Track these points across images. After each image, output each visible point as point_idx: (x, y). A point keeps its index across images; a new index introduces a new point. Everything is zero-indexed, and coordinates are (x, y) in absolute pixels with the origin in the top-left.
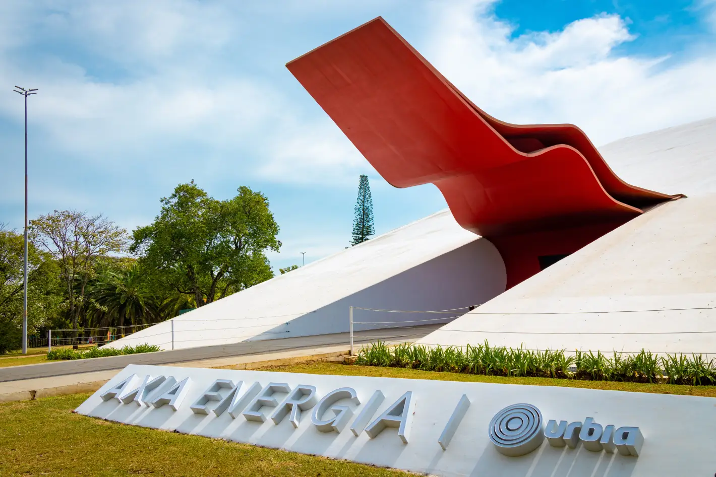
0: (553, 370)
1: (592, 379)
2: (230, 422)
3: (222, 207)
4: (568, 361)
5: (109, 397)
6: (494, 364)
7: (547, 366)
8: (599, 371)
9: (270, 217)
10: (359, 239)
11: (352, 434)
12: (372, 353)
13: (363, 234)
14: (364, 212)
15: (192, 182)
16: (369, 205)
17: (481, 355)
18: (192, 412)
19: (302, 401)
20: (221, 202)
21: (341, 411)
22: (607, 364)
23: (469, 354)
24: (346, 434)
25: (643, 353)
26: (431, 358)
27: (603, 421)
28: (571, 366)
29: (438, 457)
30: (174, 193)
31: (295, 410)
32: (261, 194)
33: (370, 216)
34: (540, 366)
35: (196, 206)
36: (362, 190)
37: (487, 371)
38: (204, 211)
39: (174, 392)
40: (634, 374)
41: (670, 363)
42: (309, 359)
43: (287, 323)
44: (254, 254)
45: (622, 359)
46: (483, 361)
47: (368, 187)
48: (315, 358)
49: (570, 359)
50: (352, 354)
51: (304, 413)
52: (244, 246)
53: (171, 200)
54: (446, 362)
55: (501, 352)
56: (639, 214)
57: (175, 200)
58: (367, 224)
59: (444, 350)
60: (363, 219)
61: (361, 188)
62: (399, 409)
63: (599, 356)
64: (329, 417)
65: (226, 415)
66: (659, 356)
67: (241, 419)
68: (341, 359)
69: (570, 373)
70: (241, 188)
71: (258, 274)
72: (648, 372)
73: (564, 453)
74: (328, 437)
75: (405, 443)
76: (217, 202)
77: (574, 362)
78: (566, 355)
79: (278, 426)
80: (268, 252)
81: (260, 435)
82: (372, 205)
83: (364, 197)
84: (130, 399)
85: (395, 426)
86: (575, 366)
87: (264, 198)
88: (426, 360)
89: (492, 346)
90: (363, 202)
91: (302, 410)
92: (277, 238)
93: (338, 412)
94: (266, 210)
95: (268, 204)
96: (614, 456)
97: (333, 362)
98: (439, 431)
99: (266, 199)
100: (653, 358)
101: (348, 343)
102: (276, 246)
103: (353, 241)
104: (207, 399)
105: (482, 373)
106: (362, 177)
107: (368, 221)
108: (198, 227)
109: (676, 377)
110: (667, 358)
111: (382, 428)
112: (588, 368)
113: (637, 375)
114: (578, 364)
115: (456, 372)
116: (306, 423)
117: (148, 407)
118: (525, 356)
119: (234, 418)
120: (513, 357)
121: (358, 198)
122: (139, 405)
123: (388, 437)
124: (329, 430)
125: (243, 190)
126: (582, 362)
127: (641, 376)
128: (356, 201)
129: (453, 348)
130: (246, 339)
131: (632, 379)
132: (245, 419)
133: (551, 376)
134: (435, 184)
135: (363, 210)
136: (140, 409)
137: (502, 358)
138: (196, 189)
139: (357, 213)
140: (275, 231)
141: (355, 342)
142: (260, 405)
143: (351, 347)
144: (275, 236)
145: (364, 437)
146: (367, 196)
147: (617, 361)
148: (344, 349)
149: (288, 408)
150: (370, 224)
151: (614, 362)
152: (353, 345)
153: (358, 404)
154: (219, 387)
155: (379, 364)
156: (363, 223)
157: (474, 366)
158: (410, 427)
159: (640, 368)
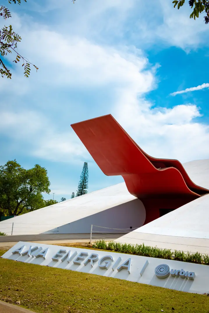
0: (167, 256)
1: (180, 260)
2: (67, 264)
3: (27, 172)
4: (172, 254)
5: (15, 253)
6: (146, 252)
7: (164, 254)
8: (182, 258)
9: (47, 178)
10: (81, 190)
11: (112, 270)
12: (99, 244)
13: (83, 188)
14: (84, 178)
15: (15, 160)
16: (87, 175)
17: (141, 248)
18: (52, 260)
19: (94, 259)
20: (27, 170)
21: (108, 263)
22: (185, 256)
23: (137, 248)
24: (110, 270)
25: (197, 253)
26: (122, 248)
27: (186, 270)
28: (173, 256)
29: (140, 278)
30: (6, 164)
31: (92, 261)
32: (44, 168)
33: (87, 181)
34: (162, 254)
35: (16, 171)
36: (84, 169)
37: (143, 254)
38: (19, 173)
39: (44, 252)
40: (194, 260)
41: (206, 257)
42: (75, 244)
43: (58, 228)
44: (38, 194)
45: (190, 255)
46: (142, 250)
47: (87, 168)
48: (77, 244)
49: (173, 253)
50: (91, 243)
51: (94, 263)
52: (33, 190)
53: (4, 167)
54: (128, 250)
55: (148, 248)
56: (199, 197)
57: (6, 167)
58: (85, 184)
59: (127, 245)
60: (84, 181)
61: (84, 168)
62: (127, 263)
63: (183, 253)
64: (104, 264)
65: (66, 261)
66: (202, 255)
67: (72, 263)
68: (86, 245)
69: (172, 258)
70: (36, 165)
71: (39, 203)
72: (198, 260)
73: (175, 279)
74: (103, 271)
75: (129, 273)
76: (25, 170)
77: (174, 254)
78: (171, 251)
79: (86, 266)
80: (44, 194)
81: (80, 269)
82: (88, 176)
83: (85, 172)
84: (26, 254)
85: (126, 268)
86: (174, 256)
87: (45, 170)
88: (120, 248)
89: (145, 246)
90: (85, 174)
91: (94, 261)
92: (49, 188)
93: (107, 263)
94: (46, 175)
95: (46, 173)
96: (188, 280)
97: (84, 246)
98: (140, 270)
99: (46, 171)
100: (200, 255)
101: (89, 238)
102: (48, 191)
103: (78, 190)
104: (57, 256)
105: (141, 255)
106: (85, 163)
107: (86, 183)
108: (16, 180)
109: (207, 263)
110: (205, 256)
111: (122, 269)
112: (179, 257)
113: (195, 261)
114: (175, 255)
115: (132, 254)
116: (96, 265)
117: (33, 257)
118: (157, 250)
119: (69, 263)
120: (153, 250)
121: (82, 172)
122: (29, 256)
123: (124, 272)
124: (104, 268)
125: (37, 166)
126: (177, 254)
127: (196, 261)
128: (81, 173)
129: (130, 245)
130: (41, 233)
131: (193, 262)
132: (73, 263)
133: (166, 258)
134: (122, 176)
135: (84, 177)
136: (30, 258)
137: (149, 250)
138: (16, 164)
139: (81, 179)
140: (48, 185)
141: (93, 238)
142: (78, 259)
143: (91, 241)
144: (48, 187)
145: (116, 271)
146: (86, 172)
147: (188, 255)
148: (87, 241)
149: (89, 261)
150: (86, 184)
151: (187, 255)
152: (91, 240)
153: (113, 261)
154: (61, 252)
155: (102, 248)
156: (83, 183)
157: (138, 252)
158: (131, 269)
159: (196, 258)
